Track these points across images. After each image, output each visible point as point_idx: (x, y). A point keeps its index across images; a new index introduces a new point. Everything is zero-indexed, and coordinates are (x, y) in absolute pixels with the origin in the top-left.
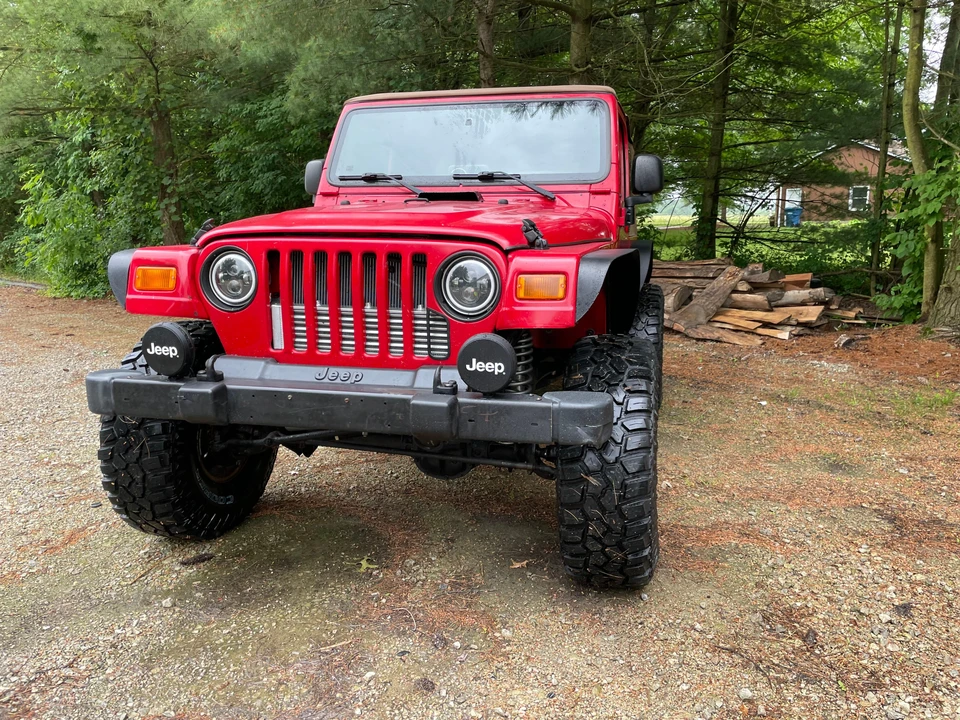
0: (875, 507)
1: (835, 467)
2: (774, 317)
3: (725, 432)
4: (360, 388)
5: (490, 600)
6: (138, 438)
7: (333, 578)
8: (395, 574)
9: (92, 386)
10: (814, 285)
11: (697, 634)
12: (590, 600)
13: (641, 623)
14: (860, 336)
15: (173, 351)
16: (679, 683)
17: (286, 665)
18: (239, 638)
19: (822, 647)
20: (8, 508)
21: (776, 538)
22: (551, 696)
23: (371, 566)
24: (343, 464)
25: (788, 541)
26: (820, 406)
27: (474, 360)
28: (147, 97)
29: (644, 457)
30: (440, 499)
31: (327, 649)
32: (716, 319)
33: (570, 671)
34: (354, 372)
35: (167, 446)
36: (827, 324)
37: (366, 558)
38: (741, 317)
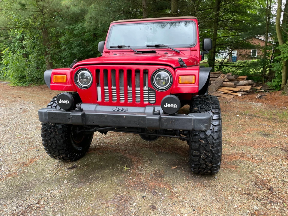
0: (280, 147)
1: (265, 135)
2: (236, 89)
3: (228, 124)
4: (128, 113)
5: (167, 179)
6: (54, 129)
7: (116, 173)
8: (136, 171)
9: (40, 113)
10: (247, 79)
11: (235, 189)
12: (199, 179)
13: (217, 186)
14: (263, 95)
15: (68, 102)
16: (234, 205)
17: (108, 201)
18: (90, 192)
19: (275, 192)
20: (9, 152)
21: (252, 158)
22: (194, 210)
23: (128, 169)
24: (112, 136)
25: (256, 159)
26: (256, 116)
27: (167, 104)
28: (41, 24)
29: (219, 134)
30: (145, 147)
31: (119, 196)
32: (218, 90)
33: (198, 202)
34: (125, 108)
35: (63, 132)
36: (252, 91)
37: (126, 166)
38: (226, 89)
